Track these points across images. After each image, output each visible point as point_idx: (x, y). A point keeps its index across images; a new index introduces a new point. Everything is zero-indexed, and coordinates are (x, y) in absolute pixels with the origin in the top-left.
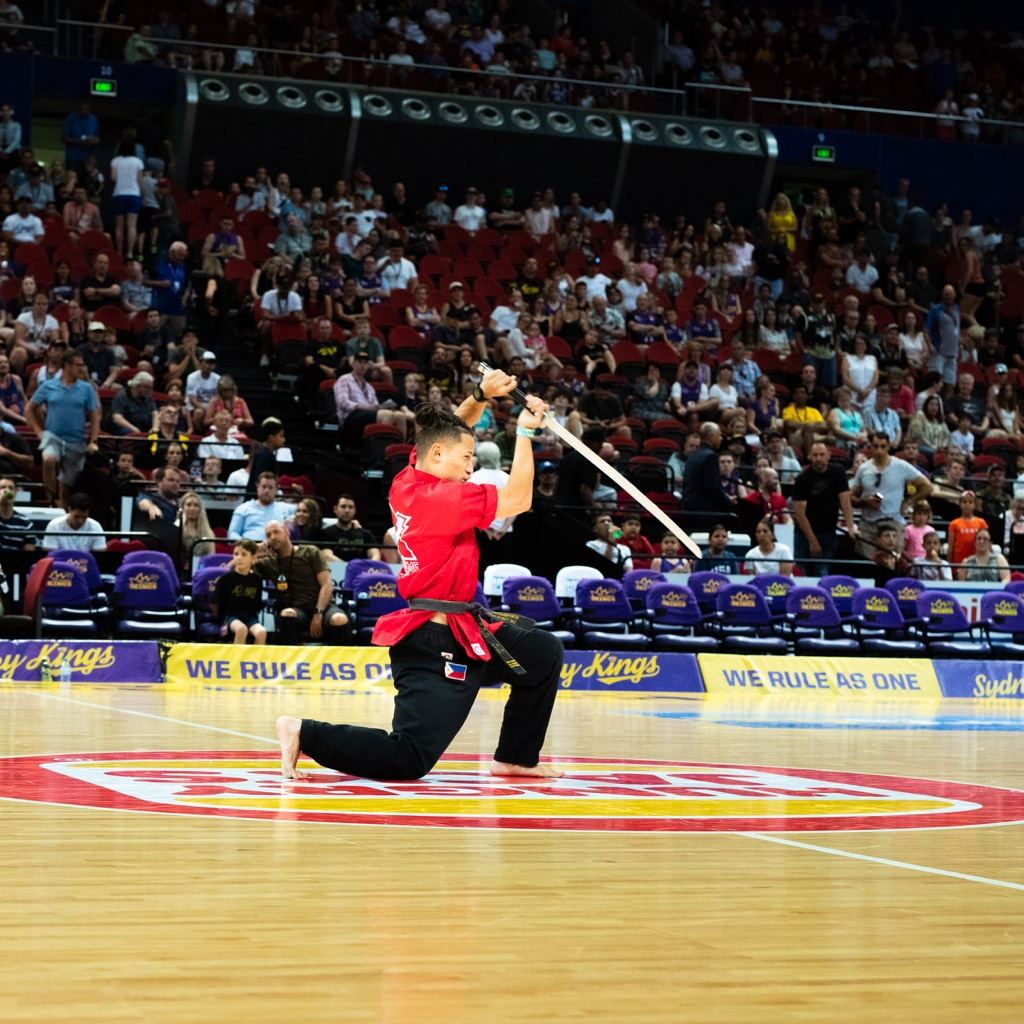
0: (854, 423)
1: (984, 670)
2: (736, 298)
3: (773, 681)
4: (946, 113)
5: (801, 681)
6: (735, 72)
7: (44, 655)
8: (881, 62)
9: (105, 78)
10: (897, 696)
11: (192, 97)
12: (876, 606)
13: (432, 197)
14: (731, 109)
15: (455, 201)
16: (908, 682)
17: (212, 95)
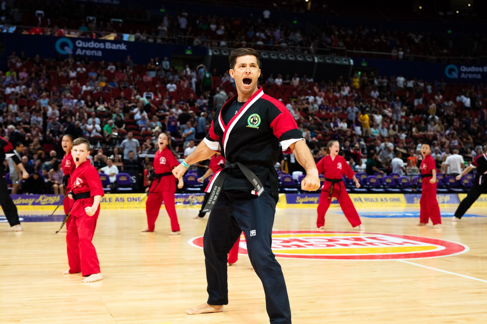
0: (376, 132)
1: (416, 197)
2: (345, 101)
3: (365, 200)
4: (394, 53)
5: (372, 200)
6: (341, 44)
7: (190, 198)
8: (376, 40)
9: (189, 50)
10: (395, 203)
11: (210, 54)
12: (389, 180)
13: (269, 77)
14: (341, 54)
15: (275, 78)
16: (398, 200)
17: (215, 53)
